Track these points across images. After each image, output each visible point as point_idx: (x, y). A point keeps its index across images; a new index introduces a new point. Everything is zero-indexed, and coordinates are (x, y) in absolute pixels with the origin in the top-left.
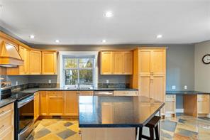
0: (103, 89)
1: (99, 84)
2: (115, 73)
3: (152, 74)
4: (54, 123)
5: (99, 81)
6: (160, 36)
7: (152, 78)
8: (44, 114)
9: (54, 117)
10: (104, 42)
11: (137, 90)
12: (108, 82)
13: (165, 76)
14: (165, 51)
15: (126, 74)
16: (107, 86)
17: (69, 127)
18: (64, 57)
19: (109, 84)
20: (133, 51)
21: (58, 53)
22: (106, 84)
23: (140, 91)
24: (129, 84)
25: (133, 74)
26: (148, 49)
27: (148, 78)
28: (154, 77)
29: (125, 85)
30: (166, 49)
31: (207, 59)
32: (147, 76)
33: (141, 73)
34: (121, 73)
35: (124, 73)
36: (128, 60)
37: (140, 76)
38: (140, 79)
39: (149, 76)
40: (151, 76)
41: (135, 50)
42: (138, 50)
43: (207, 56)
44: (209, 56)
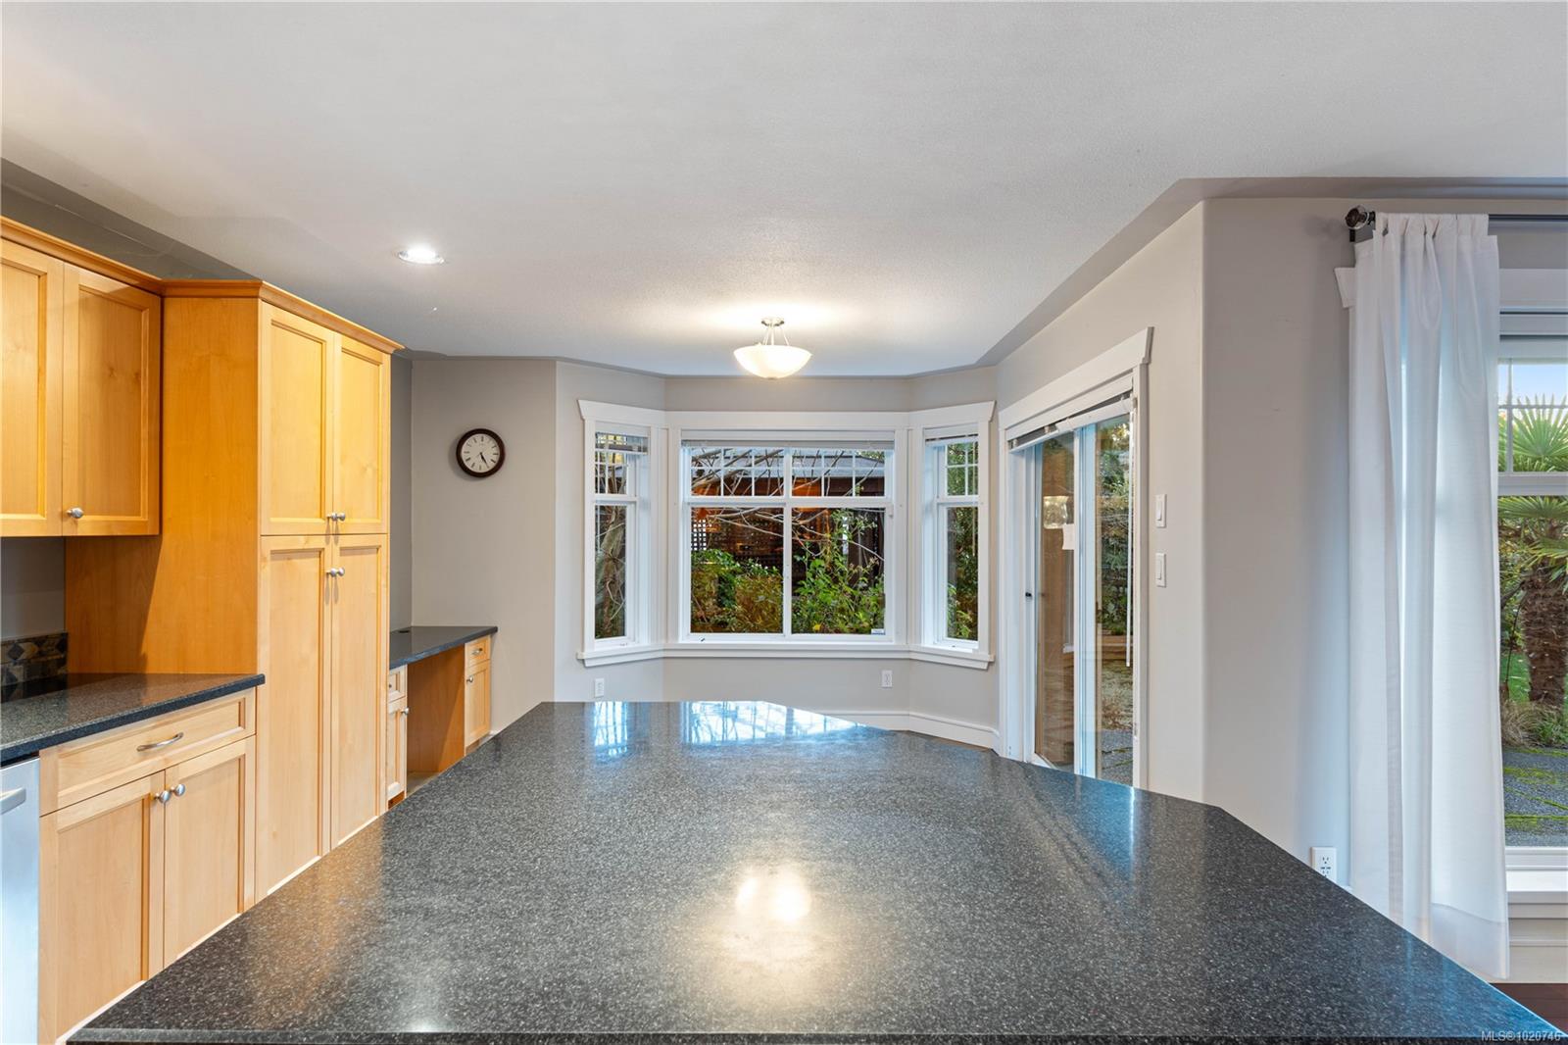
3: (334, 527)
6: (421, 254)
7: (334, 562)
11: (257, 682)
13: (384, 542)
14: (387, 360)
15: (91, 525)
20: (158, 293)
23: (276, 688)
25: (157, 533)
26: (318, 319)
27: (310, 565)
28: (344, 551)
29: (23, 656)
30: (392, 351)
31: (479, 453)
32: (307, 542)
33: (273, 520)
34: (38, 517)
35: (76, 523)
36: (112, 369)
37: (266, 546)
38: (266, 572)
39: (318, 543)
40: (328, 542)
41: (179, 291)
42: (257, 297)
43: (478, 436)
44: (487, 438)
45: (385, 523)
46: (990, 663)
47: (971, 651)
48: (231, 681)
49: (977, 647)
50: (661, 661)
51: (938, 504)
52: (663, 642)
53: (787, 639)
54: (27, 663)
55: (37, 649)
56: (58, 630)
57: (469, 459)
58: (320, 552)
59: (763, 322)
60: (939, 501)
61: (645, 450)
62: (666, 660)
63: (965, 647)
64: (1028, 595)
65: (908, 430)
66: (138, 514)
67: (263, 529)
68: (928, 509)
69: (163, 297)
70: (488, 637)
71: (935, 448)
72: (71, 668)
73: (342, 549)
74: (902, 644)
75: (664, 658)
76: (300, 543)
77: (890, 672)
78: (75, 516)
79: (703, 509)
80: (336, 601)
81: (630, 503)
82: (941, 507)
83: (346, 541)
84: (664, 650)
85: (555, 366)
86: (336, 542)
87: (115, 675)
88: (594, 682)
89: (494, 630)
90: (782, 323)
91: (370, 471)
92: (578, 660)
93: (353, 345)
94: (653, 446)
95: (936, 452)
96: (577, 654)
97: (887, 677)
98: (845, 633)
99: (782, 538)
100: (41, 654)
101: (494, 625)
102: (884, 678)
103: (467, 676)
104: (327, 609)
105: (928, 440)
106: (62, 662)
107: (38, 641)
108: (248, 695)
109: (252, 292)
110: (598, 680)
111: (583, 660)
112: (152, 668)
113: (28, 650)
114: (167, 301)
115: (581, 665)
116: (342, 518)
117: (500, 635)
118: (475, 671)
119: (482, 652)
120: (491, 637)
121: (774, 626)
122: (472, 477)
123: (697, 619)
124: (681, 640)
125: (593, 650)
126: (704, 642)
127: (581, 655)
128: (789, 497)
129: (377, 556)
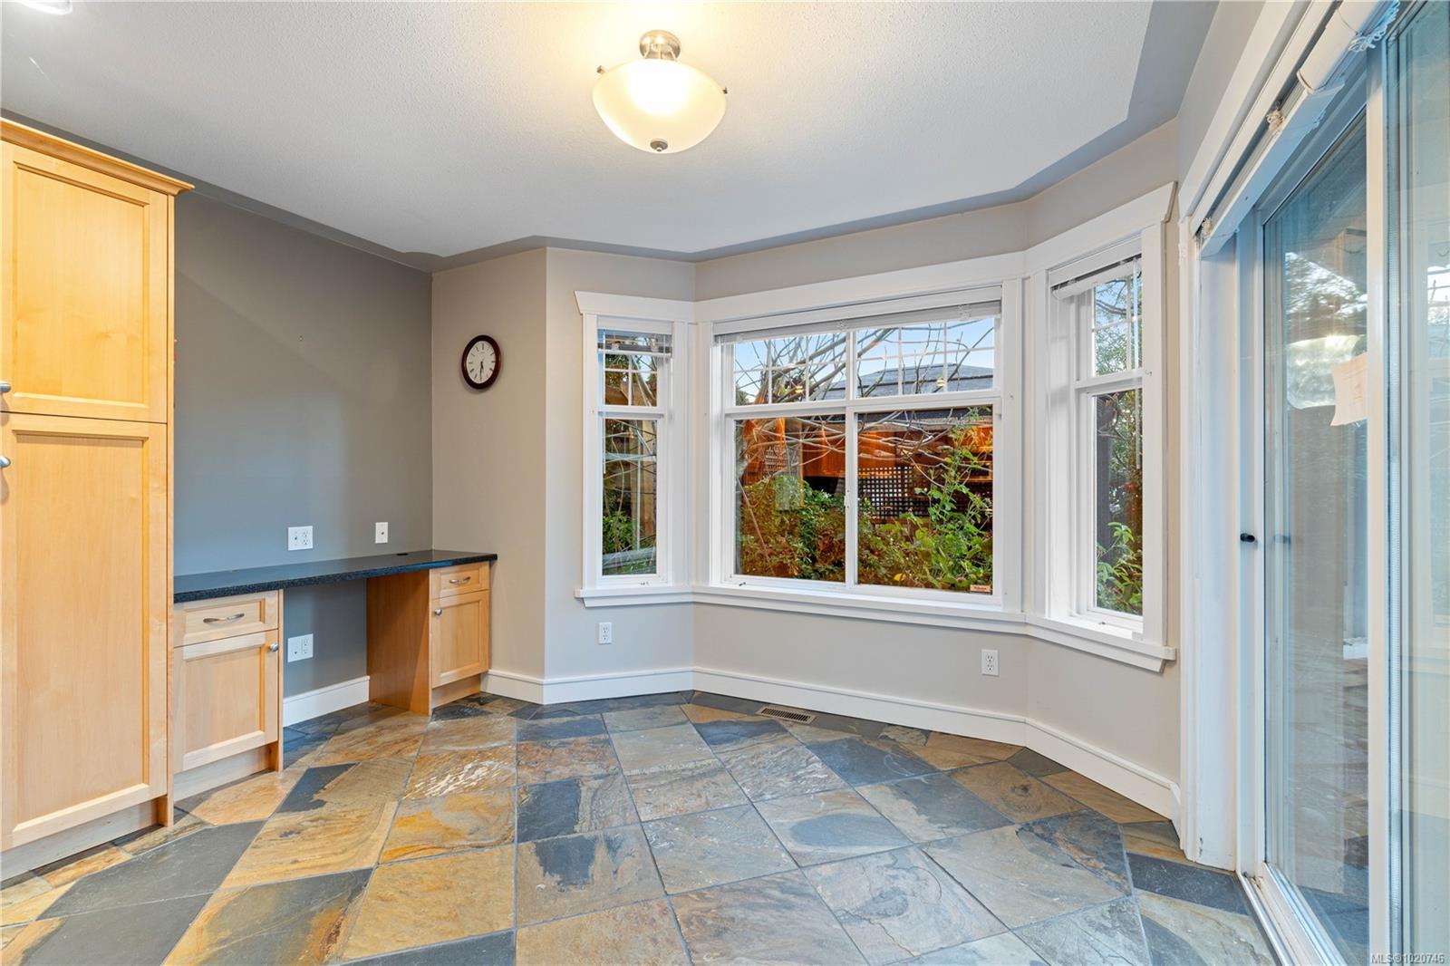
13: (158, 433)
14: (162, 202)
30: (174, 191)
31: (481, 361)
43: (479, 344)
44: (487, 345)
45: (162, 405)
46: (1166, 663)
47: (1127, 635)
49: (1141, 631)
50: (692, 606)
51: (1079, 391)
52: (693, 583)
53: (849, 592)
57: (473, 370)
60: (1080, 385)
61: (668, 350)
62: (696, 606)
63: (1121, 627)
64: (1248, 538)
65: (1024, 280)
68: (1058, 398)
70: (485, 564)
71: (1071, 298)
74: (1014, 612)
75: (695, 603)
77: (994, 653)
79: (747, 422)
81: (662, 416)
82: (1083, 396)
84: (694, 594)
85: (545, 252)
88: (598, 626)
89: (492, 558)
92: (577, 598)
94: (676, 345)
95: (1073, 307)
96: (574, 592)
97: (989, 658)
98: (937, 588)
99: (844, 454)
101: (494, 553)
102: (984, 662)
103: (432, 607)
105: (1055, 288)
110: (602, 625)
111: (582, 599)
115: (581, 605)
117: (499, 563)
118: (455, 603)
119: (470, 581)
120: (490, 566)
121: (832, 571)
122: (475, 390)
123: (748, 558)
124: (721, 583)
125: (599, 588)
126: (743, 587)
127: (579, 592)
128: (851, 399)
129: (140, 449)
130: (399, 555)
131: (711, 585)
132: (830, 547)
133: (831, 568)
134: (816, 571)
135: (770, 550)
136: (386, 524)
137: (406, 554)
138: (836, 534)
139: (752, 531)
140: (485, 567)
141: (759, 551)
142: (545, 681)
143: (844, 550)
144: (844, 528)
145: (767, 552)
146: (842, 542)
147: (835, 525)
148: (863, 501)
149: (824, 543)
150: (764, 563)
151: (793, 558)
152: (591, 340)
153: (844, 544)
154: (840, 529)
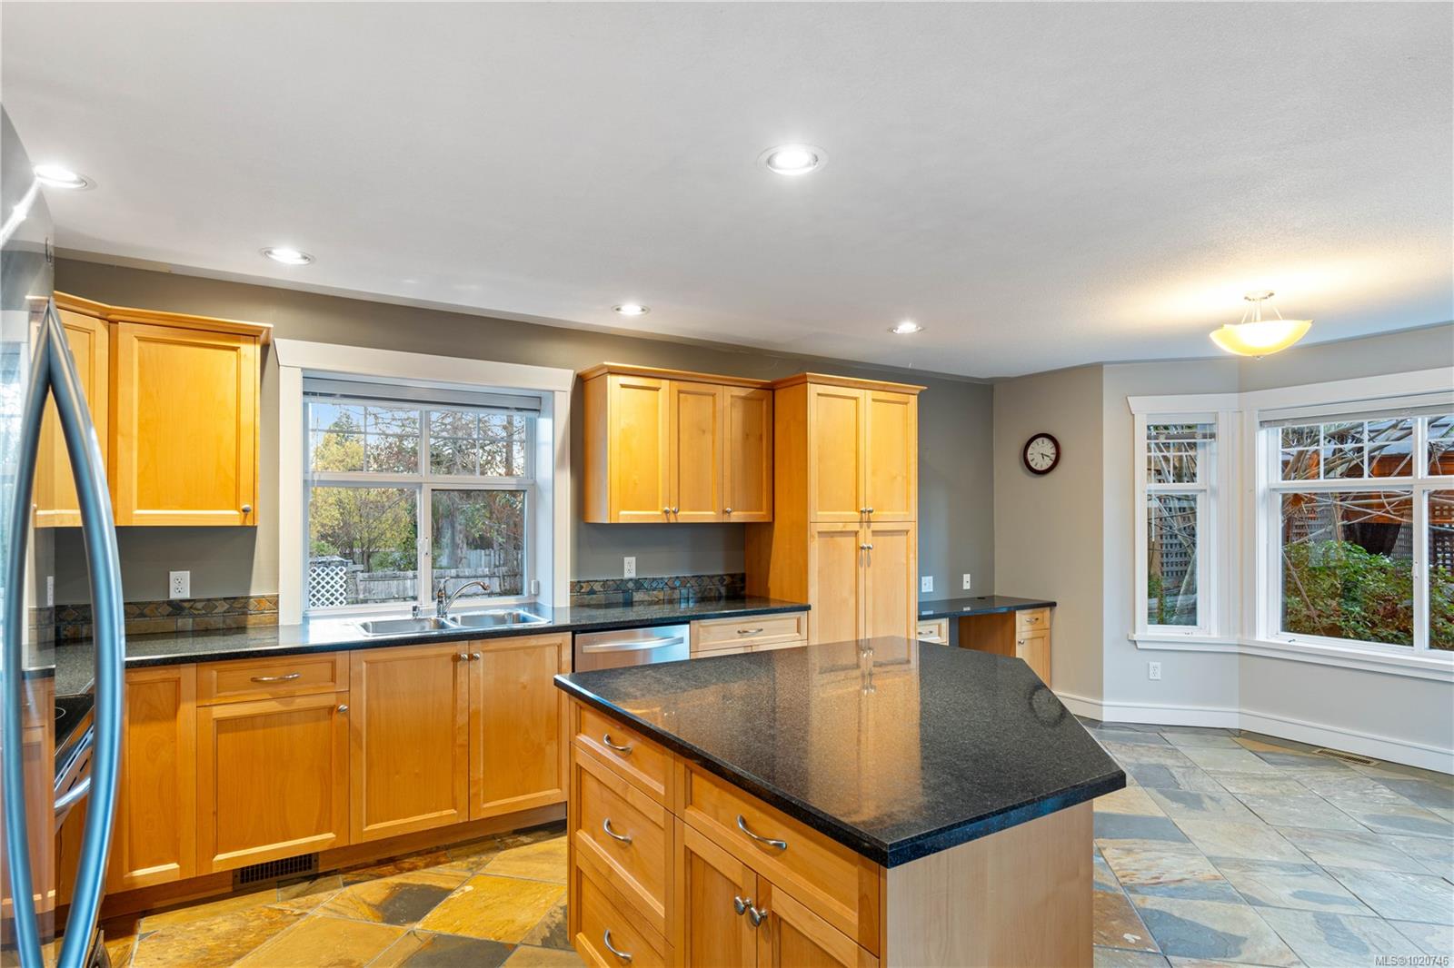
0: (601, 616)
1: (576, 587)
2: (686, 516)
3: (866, 517)
4: (276, 924)
5: (579, 563)
6: (907, 327)
7: (866, 539)
8: (146, 874)
9: (252, 879)
10: (631, 314)
11: (807, 608)
12: (630, 568)
13: (913, 528)
14: (914, 399)
15: (737, 517)
16: (623, 594)
17: (435, 922)
18: (316, 386)
19: (639, 584)
20: (771, 389)
21: (266, 348)
22: (621, 586)
23: (814, 612)
24: (743, 578)
25: (771, 520)
26: (850, 385)
27: (849, 542)
28: (875, 533)
29: (725, 583)
30: (917, 392)
31: (1041, 454)
32: (844, 527)
33: (819, 513)
34: (712, 513)
35: (729, 516)
36: (747, 435)
37: (814, 529)
38: (815, 546)
39: (855, 527)
40: (861, 527)
41: (783, 385)
42: (807, 382)
43: (1039, 440)
44: (1046, 440)
45: (913, 514)
48: (789, 606)
50: (1237, 656)
52: (1239, 635)
54: (727, 586)
55: (731, 580)
56: (742, 572)
57: (1034, 460)
58: (856, 533)
59: (1246, 298)
61: (1212, 436)
62: (1242, 657)
66: (761, 510)
67: (812, 518)
69: (774, 391)
70: (1048, 609)
72: (747, 592)
73: (873, 532)
75: (1240, 654)
76: (839, 527)
78: (728, 512)
79: (1296, 495)
80: (869, 566)
81: (1201, 491)
83: (875, 527)
84: (1239, 645)
85: (1102, 369)
86: (869, 527)
87: (760, 597)
88: (1149, 664)
89: (1052, 605)
90: (1271, 295)
91: (899, 479)
92: (1130, 640)
93: (882, 395)
94: (1222, 430)
96: (1128, 635)
100: (733, 582)
101: (1054, 601)
103: (1018, 638)
104: (861, 570)
106: (743, 588)
107: (732, 576)
108: (803, 615)
109: (803, 380)
110: (1152, 664)
111: (1135, 641)
112: (772, 596)
113: (728, 580)
114: (776, 392)
115: (1133, 646)
116: (870, 512)
117: (1057, 609)
118: (1030, 636)
119: (1039, 621)
120: (1051, 610)
121: (1396, 636)
122: (1034, 475)
123: (1293, 618)
124: (1267, 638)
125: (1149, 634)
126: (1291, 643)
127: (1132, 637)
128: (1419, 477)
129: (905, 537)
130: (979, 598)
131: (1257, 639)
132: (1393, 613)
133: (1395, 633)
134: (1374, 635)
135: (1318, 613)
136: (969, 575)
137: (983, 598)
138: (1400, 599)
139: (1297, 592)
140: (1047, 610)
141: (1305, 611)
142: (1104, 703)
143: (1412, 616)
144: (1412, 595)
145: (1314, 613)
146: (1410, 608)
147: (1400, 591)
148: (1436, 567)
149: (1385, 608)
150: (1312, 624)
151: (1348, 621)
152: (1141, 433)
153: (1412, 611)
154: (1406, 595)
